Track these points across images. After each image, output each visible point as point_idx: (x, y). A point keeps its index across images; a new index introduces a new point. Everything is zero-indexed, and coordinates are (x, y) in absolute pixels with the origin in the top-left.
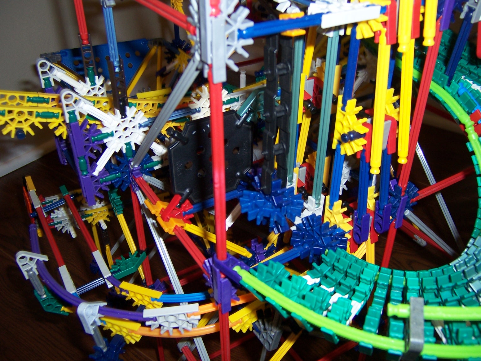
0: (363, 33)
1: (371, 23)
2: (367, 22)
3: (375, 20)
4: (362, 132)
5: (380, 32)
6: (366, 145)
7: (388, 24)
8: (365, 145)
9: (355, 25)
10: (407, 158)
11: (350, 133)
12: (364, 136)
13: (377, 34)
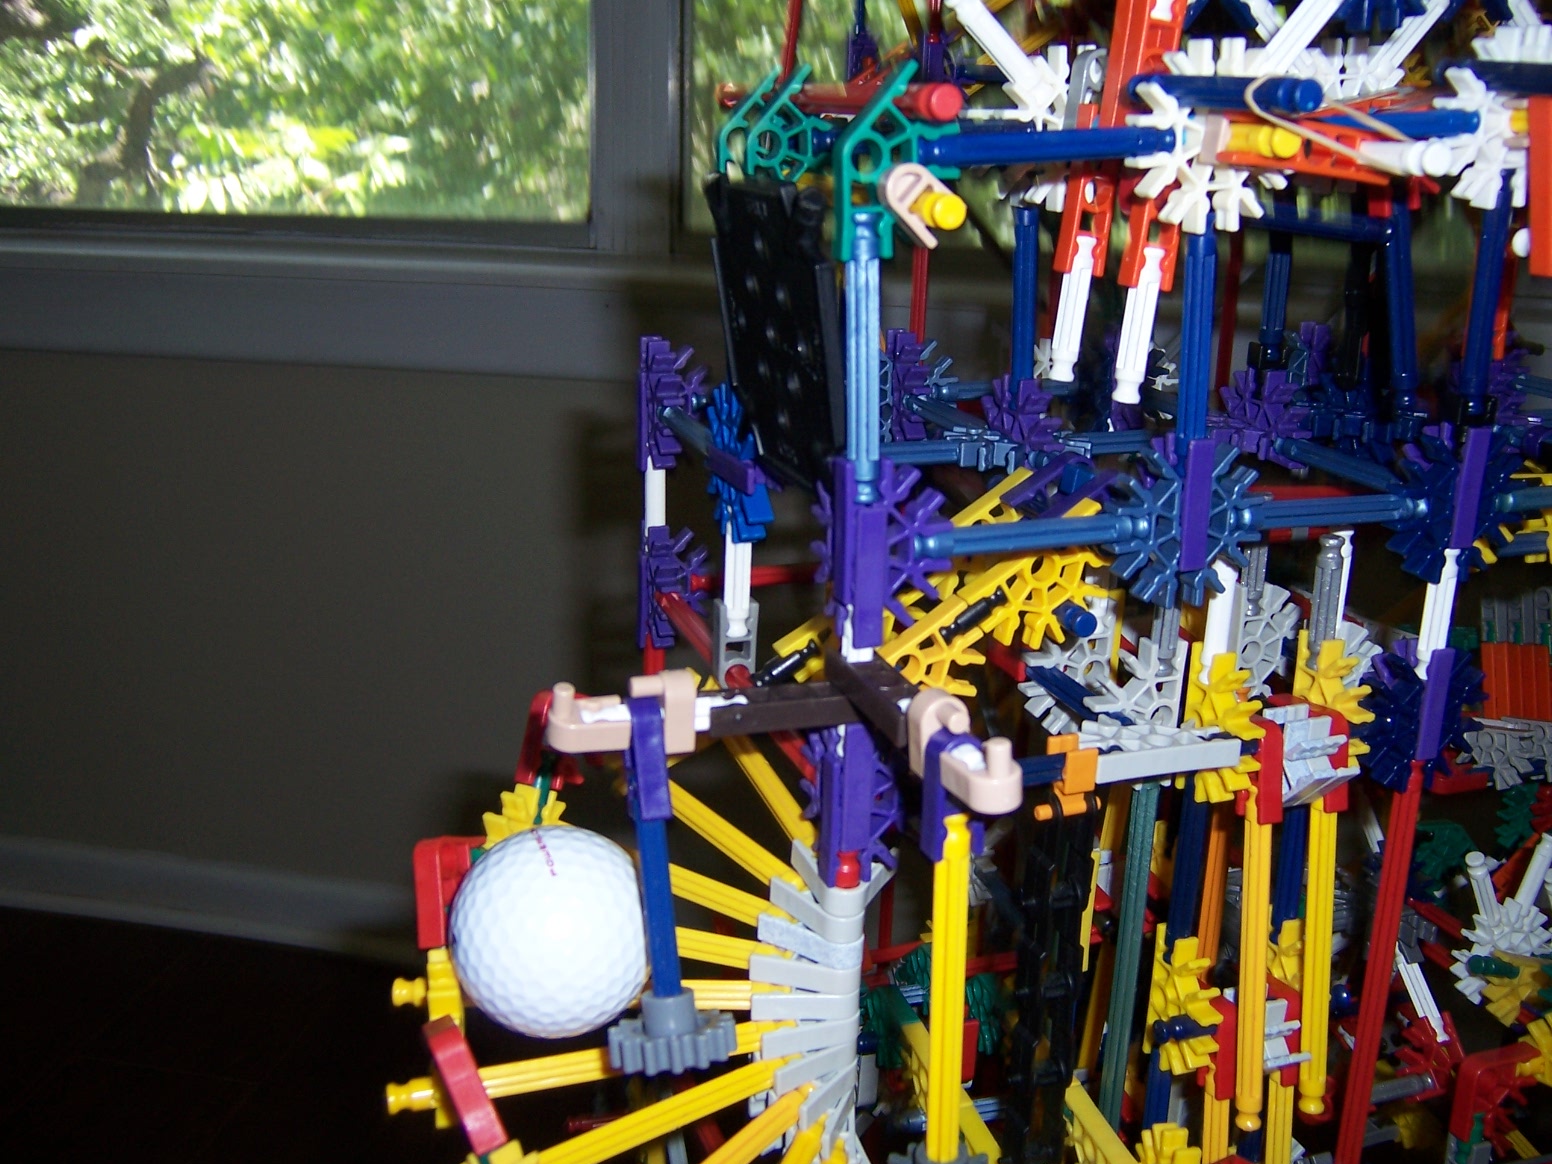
0: (1208, 790)
1: (1227, 774)
2: (1216, 770)
3: (1232, 768)
4: (1205, 1022)
5: (1247, 792)
6: (1218, 1056)
7: (1261, 777)
8: (1215, 1053)
9: (1190, 775)
10: (1324, 1099)
11: (1174, 1020)
12: (1212, 1030)
13: (1240, 796)
